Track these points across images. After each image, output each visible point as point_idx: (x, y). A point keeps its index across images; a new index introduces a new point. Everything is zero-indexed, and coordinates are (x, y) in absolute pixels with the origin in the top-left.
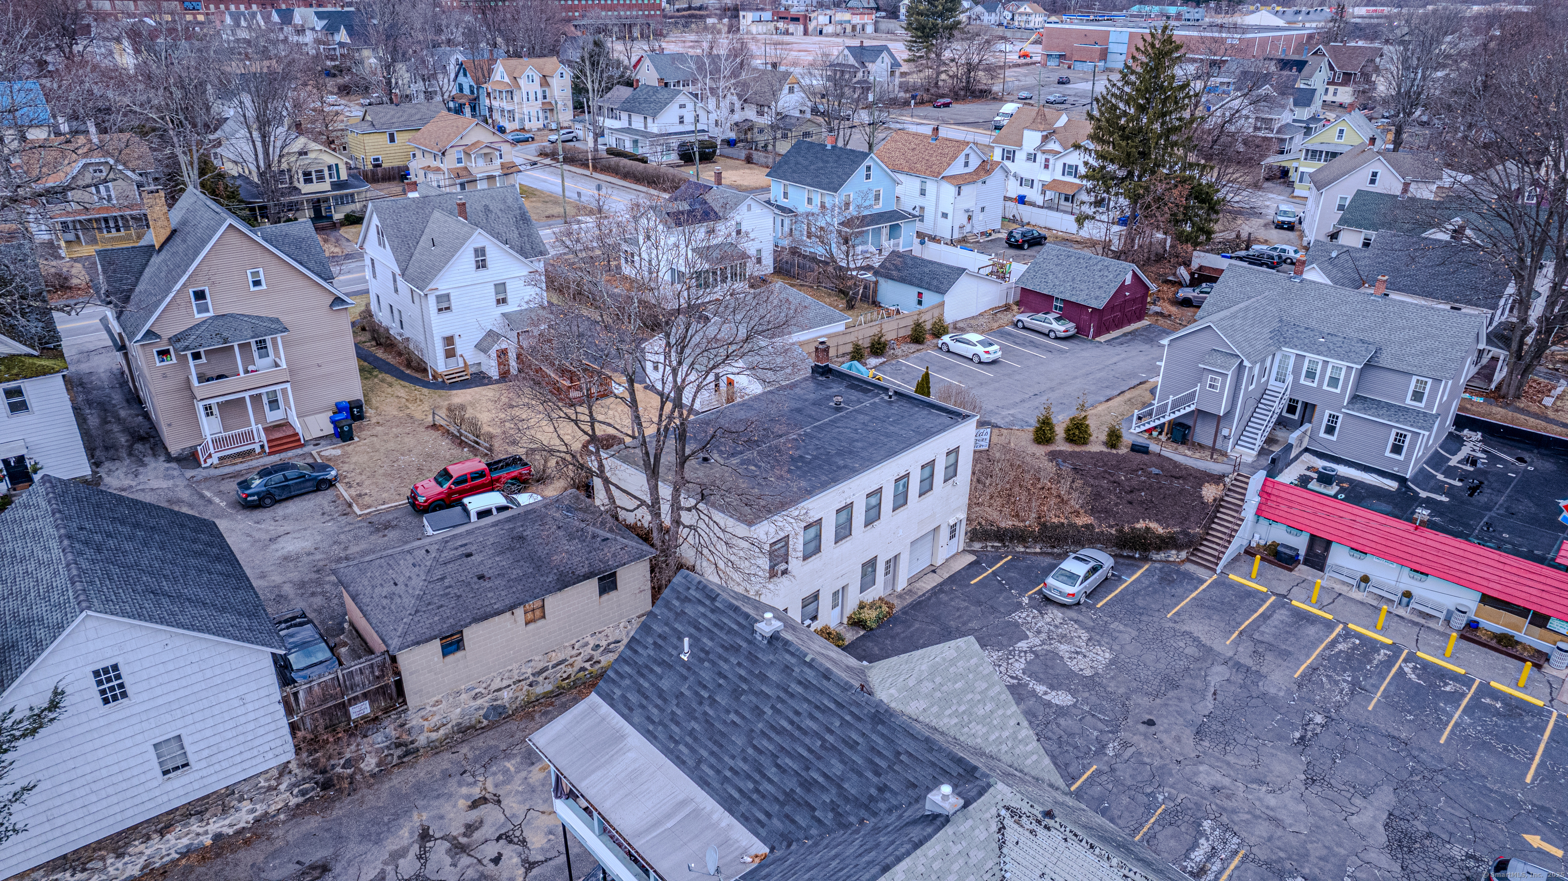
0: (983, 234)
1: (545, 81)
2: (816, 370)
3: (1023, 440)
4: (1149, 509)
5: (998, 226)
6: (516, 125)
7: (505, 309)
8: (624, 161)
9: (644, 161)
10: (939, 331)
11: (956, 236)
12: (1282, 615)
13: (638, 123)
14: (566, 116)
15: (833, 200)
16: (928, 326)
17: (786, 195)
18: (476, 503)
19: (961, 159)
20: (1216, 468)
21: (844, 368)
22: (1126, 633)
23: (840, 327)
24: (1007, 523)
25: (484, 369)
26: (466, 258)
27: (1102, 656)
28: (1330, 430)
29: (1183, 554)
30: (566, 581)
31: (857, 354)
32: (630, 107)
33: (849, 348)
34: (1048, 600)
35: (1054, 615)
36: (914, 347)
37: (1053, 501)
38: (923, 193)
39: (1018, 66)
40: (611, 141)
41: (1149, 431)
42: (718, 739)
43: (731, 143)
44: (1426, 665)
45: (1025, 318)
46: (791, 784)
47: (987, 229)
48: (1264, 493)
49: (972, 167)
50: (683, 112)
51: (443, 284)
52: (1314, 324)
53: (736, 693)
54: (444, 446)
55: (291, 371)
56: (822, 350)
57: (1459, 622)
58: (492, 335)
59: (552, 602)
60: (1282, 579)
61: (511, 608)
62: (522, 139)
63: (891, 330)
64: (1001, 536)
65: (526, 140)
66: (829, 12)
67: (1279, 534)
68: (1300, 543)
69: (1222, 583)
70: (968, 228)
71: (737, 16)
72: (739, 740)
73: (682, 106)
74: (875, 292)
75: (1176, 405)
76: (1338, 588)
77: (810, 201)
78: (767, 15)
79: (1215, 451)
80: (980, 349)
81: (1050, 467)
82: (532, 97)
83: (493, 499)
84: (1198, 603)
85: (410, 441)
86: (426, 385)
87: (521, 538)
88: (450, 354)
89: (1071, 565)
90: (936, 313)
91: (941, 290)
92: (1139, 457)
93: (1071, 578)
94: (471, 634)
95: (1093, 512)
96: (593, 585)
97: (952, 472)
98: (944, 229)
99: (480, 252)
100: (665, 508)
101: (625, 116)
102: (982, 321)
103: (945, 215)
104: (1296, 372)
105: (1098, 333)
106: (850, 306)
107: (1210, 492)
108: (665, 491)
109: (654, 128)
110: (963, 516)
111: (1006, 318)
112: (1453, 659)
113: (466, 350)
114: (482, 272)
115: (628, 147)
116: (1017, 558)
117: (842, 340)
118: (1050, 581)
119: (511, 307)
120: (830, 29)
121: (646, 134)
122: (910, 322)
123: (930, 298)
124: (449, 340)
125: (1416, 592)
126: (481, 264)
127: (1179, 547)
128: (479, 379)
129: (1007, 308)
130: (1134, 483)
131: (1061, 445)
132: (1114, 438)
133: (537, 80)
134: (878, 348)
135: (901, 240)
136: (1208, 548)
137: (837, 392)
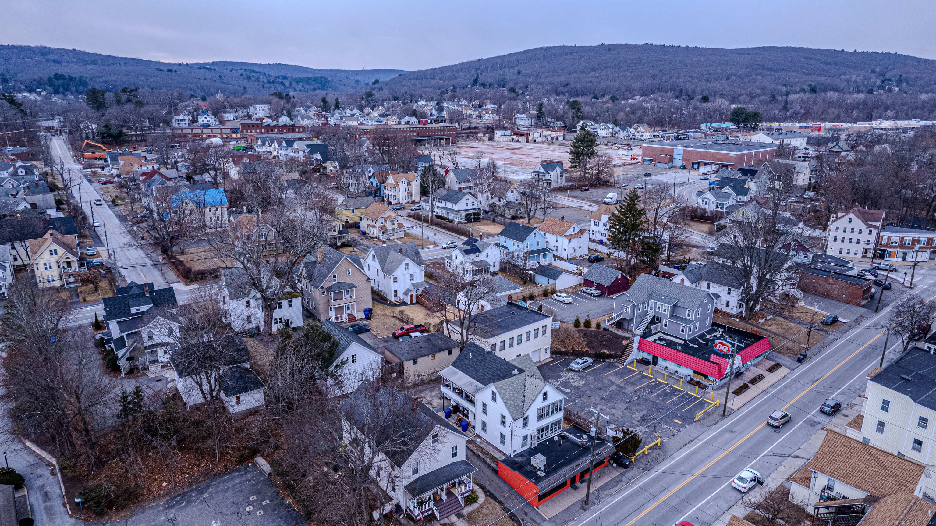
0: (580, 256)
1: (409, 184)
2: (508, 303)
3: (571, 326)
4: (605, 347)
5: (587, 253)
6: (396, 201)
7: (413, 282)
8: (444, 222)
9: (451, 222)
10: (554, 292)
11: (569, 257)
12: (639, 376)
13: (449, 205)
14: (417, 197)
15: (522, 245)
16: (549, 291)
17: (505, 242)
18: (413, 335)
19: (571, 229)
20: (627, 335)
21: (519, 304)
22: (591, 378)
23: (519, 290)
24: (563, 349)
25: (405, 301)
26: (403, 266)
27: (582, 382)
28: (666, 325)
29: (615, 360)
30: (440, 350)
31: (524, 299)
32: (446, 199)
33: (521, 297)
34: (571, 370)
35: (573, 373)
36: (544, 298)
37: (577, 344)
38: (557, 241)
39: (629, 164)
40: (438, 211)
41: (611, 325)
42: (477, 371)
43: (486, 212)
44: (673, 388)
45: (584, 289)
46: (490, 376)
47: (582, 254)
48: (640, 343)
49: (576, 232)
50: (467, 202)
51: (395, 274)
52: (662, 293)
53: (481, 362)
54: (398, 322)
55: (356, 298)
56: (510, 297)
57: (688, 379)
58: (408, 290)
59: (437, 355)
60: (642, 367)
61: (428, 355)
62: (399, 208)
63: (536, 291)
64: (561, 353)
65: (401, 209)
66: (540, 131)
67: (645, 355)
68: (650, 358)
69: (625, 368)
70: (574, 254)
71: (493, 132)
72: (481, 370)
73: (467, 199)
74: (534, 278)
75: (617, 316)
76: (659, 370)
77: (514, 244)
78: (508, 132)
79: (627, 330)
80: (565, 299)
81: (577, 334)
82: (404, 190)
83: (418, 334)
84: (615, 372)
85: (388, 320)
86: (388, 305)
87: (430, 340)
88: (396, 295)
89: (579, 360)
90: (553, 286)
91: (555, 280)
92: (605, 332)
93: (578, 363)
94: (419, 360)
95: (589, 347)
96: (446, 352)
97: (544, 332)
98: (565, 255)
99: (407, 265)
100: (465, 335)
101: (444, 202)
102: (570, 289)
103: (565, 250)
104: (655, 307)
105: (608, 295)
106: (525, 283)
107: (625, 342)
108: (465, 331)
109: (456, 208)
110: (549, 346)
111: (578, 289)
112: (682, 387)
113: (400, 294)
114: (407, 271)
115: (445, 215)
116: (565, 360)
117: (519, 295)
118: (572, 364)
119: (415, 281)
120: (540, 139)
121: (452, 210)
122: (543, 289)
123: (551, 281)
124: (396, 291)
125: (669, 366)
126: (407, 268)
127: (614, 358)
128: (404, 303)
129: (580, 285)
130: (603, 339)
131: (582, 328)
132: (598, 326)
133: (406, 183)
134: (532, 297)
135: (547, 259)
136: (623, 358)
137: (514, 310)
